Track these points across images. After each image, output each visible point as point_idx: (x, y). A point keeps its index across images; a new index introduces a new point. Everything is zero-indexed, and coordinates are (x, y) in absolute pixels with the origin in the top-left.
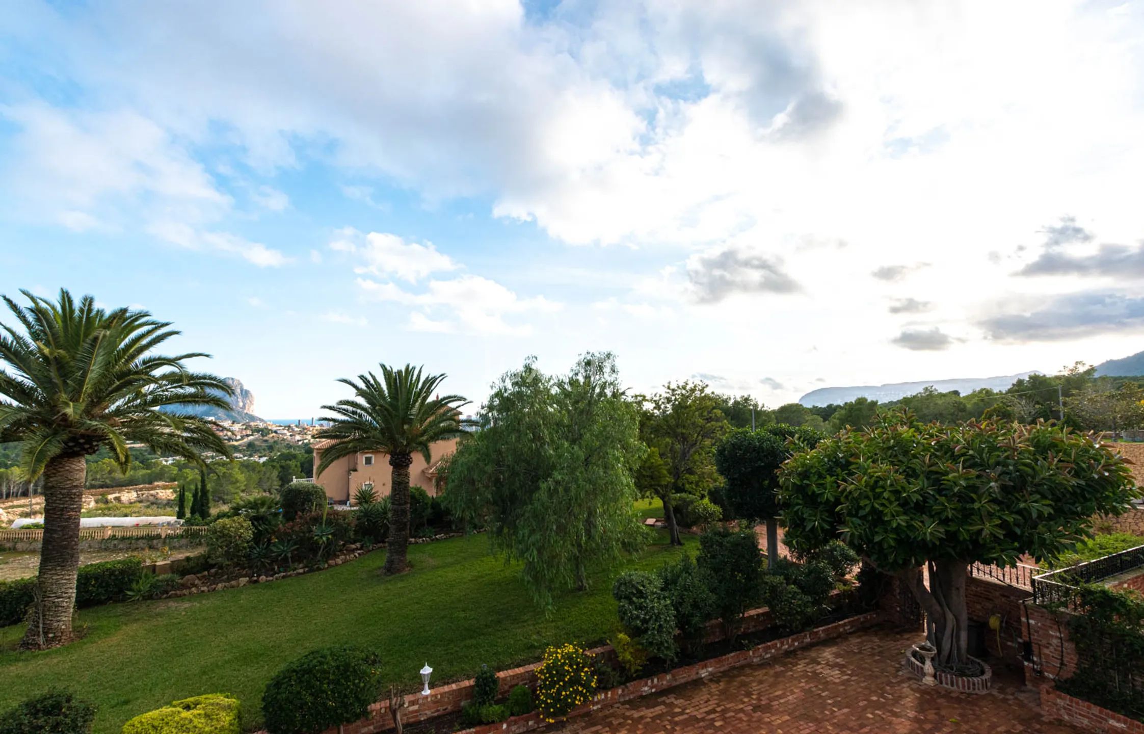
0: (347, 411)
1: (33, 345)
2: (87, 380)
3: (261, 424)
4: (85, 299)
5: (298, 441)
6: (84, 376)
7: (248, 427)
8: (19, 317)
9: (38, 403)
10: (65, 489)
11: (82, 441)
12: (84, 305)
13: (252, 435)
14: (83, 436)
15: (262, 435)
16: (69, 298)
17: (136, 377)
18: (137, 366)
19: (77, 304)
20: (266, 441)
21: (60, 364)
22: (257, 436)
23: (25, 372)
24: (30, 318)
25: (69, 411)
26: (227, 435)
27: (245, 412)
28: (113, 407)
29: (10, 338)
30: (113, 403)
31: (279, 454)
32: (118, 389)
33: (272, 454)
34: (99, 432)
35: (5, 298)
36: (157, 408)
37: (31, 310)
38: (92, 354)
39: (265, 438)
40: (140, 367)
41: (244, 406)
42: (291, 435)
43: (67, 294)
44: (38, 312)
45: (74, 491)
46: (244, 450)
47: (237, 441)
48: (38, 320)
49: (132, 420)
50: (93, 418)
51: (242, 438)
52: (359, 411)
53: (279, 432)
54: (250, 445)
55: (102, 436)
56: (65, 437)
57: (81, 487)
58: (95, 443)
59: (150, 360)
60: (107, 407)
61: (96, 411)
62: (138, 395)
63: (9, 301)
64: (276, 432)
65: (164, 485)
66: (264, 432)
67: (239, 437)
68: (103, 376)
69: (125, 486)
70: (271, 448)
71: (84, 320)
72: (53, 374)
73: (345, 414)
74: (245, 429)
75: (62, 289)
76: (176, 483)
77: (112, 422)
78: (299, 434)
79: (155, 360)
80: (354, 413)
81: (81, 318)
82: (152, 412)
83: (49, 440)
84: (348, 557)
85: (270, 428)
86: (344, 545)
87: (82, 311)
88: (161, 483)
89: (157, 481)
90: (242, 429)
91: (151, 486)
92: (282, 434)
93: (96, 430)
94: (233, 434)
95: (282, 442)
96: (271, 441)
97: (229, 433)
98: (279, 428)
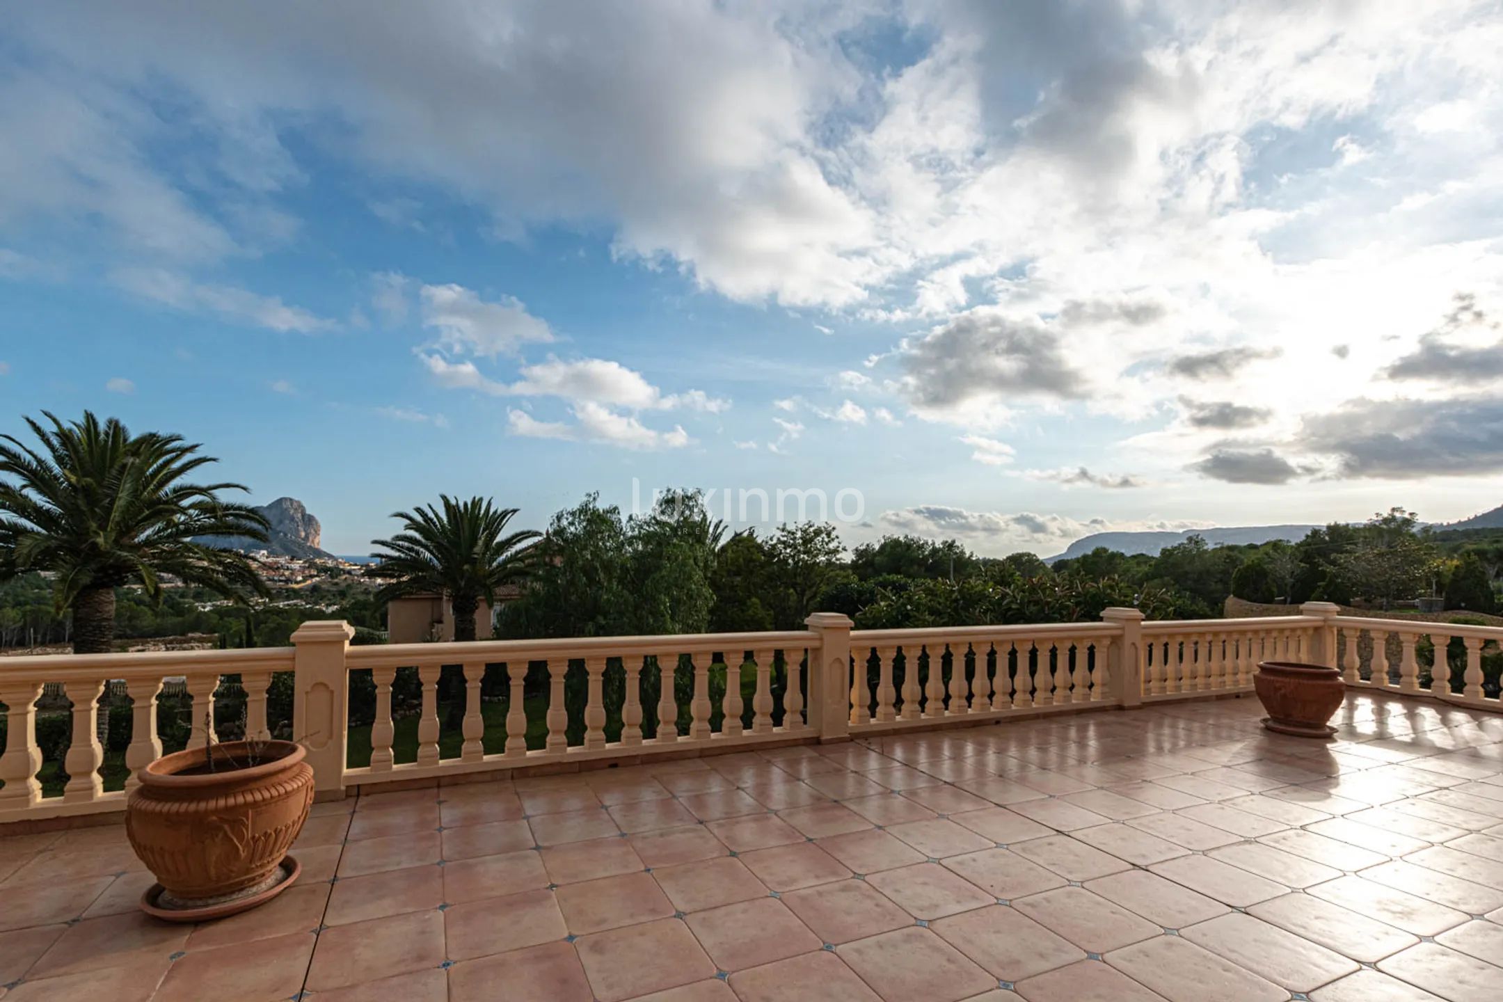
0: (402, 547)
1: (56, 469)
2: (115, 506)
3: (330, 562)
4: (110, 422)
6: (112, 503)
7: (312, 565)
8: (42, 440)
9: (65, 531)
10: (95, 621)
11: (111, 572)
12: (109, 428)
13: (317, 576)
14: (111, 566)
15: (331, 576)
16: (94, 421)
17: (166, 507)
18: (167, 494)
19: (102, 426)
20: (336, 584)
21: (87, 491)
22: (324, 577)
23: (49, 498)
24: (55, 442)
25: (100, 540)
26: (283, 575)
27: (309, 544)
28: (143, 536)
29: (34, 464)
30: (142, 533)
31: (353, 601)
32: (146, 519)
33: (344, 602)
34: (129, 563)
35: (28, 420)
36: (188, 539)
37: (57, 434)
38: (120, 480)
39: (336, 580)
40: (171, 496)
41: (307, 537)
43: (92, 416)
44: (65, 436)
45: (104, 624)
46: (307, 596)
47: (297, 583)
48: (63, 444)
49: (163, 551)
50: (122, 548)
51: (305, 580)
52: (416, 548)
53: (353, 573)
54: (315, 589)
55: (132, 567)
56: (93, 566)
57: (110, 620)
58: (124, 575)
59: (181, 488)
60: (136, 536)
61: (125, 541)
62: (169, 524)
63: (33, 424)
64: (349, 572)
65: (201, 637)
66: (334, 572)
67: (300, 578)
68: (131, 504)
69: (150, 637)
70: (342, 594)
71: (110, 443)
72: (81, 502)
73: (399, 551)
74: (308, 567)
75: (86, 411)
76: (216, 635)
77: (141, 553)
79: (186, 488)
80: (409, 549)
81: (106, 442)
82: (182, 543)
83: (79, 570)
84: (407, 713)
85: (341, 567)
86: (403, 700)
87: (107, 434)
88: (197, 635)
89: (193, 632)
90: (304, 567)
91: (183, 638)
92: (357, 576)
93: (125, 561)
94: (292, 574)
95: (359, 586)
96: (343, 585)
97: (287, 573)
98: (353, 567)
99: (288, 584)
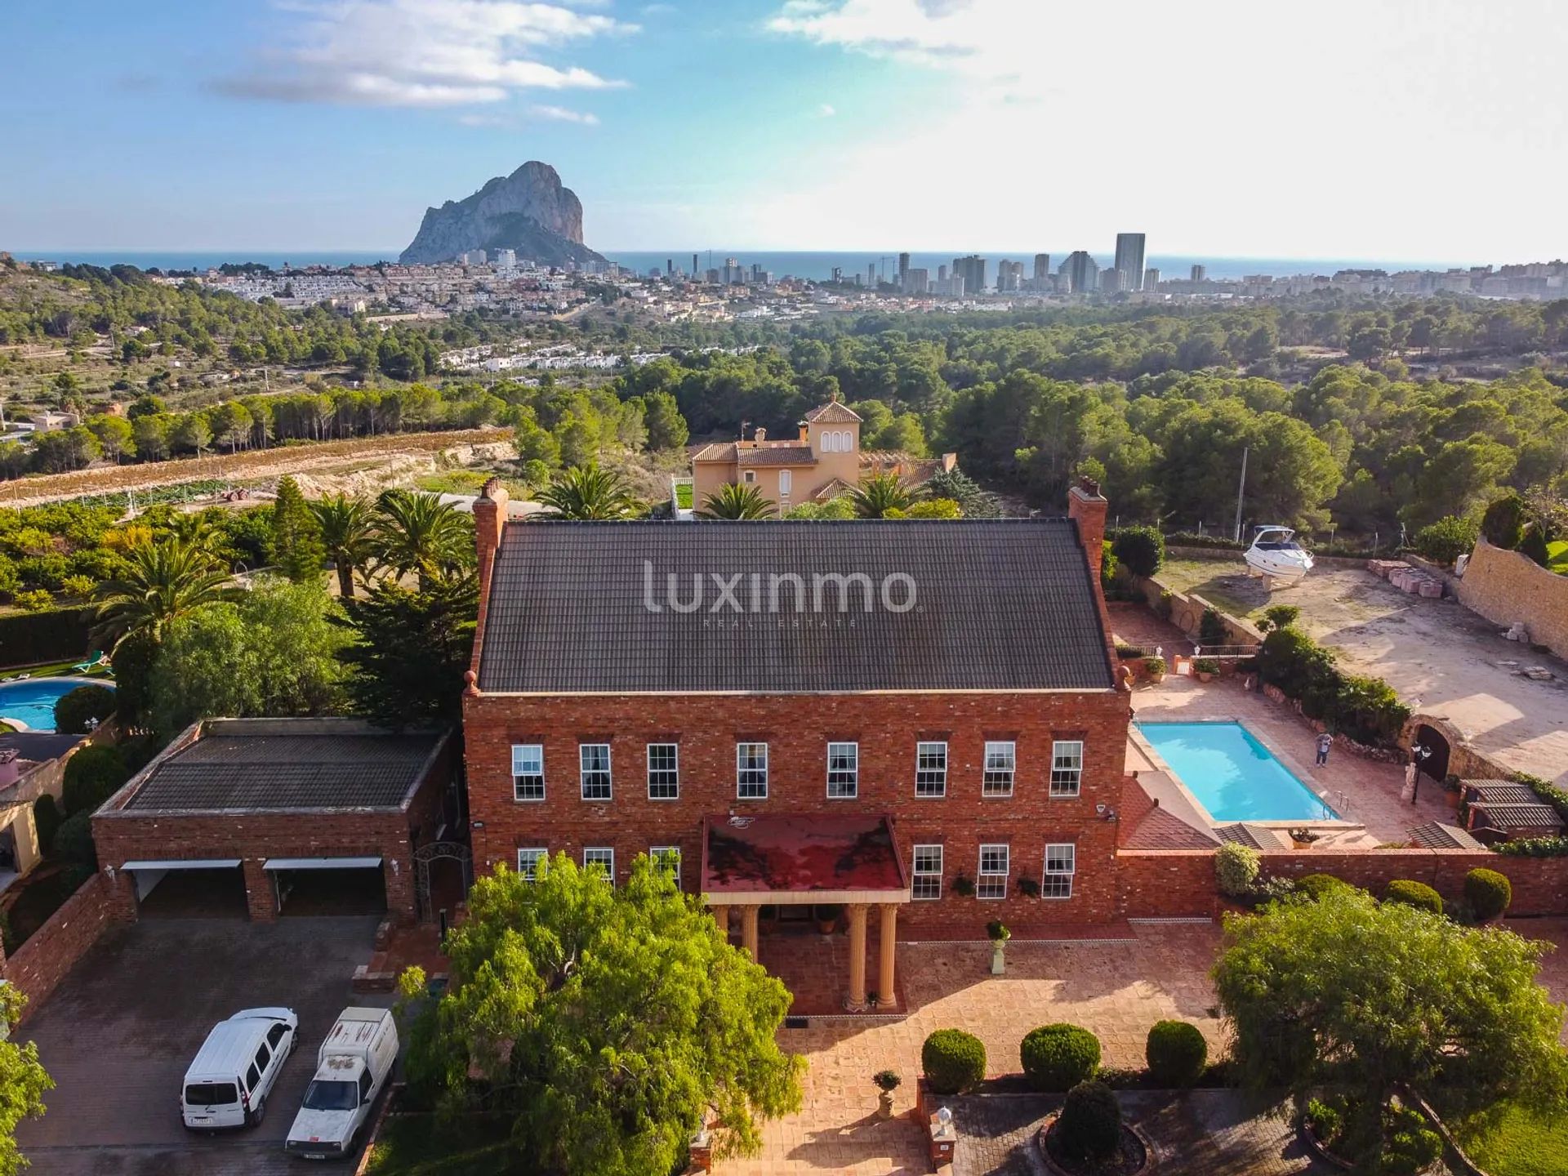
5: (670, 315)
7: (578, 283)
13: (587, 301)
15: (605, 302)
20: (612, 315)
22: (595, 302)
26: (543, 300)
39: (610, 309)
41: (565, 227)
42: (655, 303)
46: (577, 334)
47: (562, 312)
51: (570, 307)
53: (633, 294)
54: (586, 324)
64: (628, 295)
66: (608, 293)
67: (564, 305)
69: (445, 427)
70: (622, 333)
74: (574, 284)
76: (510, 427)
78: (671, 298)
85: (617, 284)
90: (568, 287)
92: (639, 299)
94: (554, 298)
95: (641, 317)
96: (621, 314)
97: (548, 296)
98: (632, 285)
99: (550, 313)
